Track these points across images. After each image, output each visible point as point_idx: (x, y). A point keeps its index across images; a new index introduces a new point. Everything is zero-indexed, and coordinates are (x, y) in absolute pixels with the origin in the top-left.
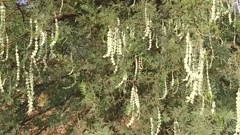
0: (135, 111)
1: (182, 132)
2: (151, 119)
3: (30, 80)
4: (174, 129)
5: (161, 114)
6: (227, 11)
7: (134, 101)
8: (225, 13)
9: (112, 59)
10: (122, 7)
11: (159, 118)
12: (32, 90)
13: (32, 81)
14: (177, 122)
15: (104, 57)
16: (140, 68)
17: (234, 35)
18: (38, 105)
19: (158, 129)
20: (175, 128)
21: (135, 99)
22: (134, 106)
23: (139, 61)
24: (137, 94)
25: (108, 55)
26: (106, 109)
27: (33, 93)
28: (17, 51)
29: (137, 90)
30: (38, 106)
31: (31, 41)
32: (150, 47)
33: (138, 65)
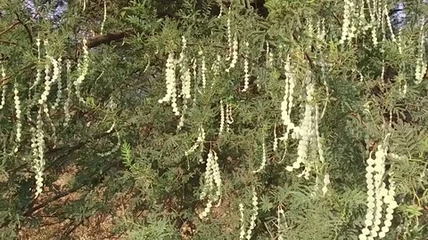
0: (214, 192)
1: (291, 228)
2: (241, 205)
3: (39, 140)
4: (277, 223)
5: (259, 198)
6: (369, 26)
7: (211, 176)
8: (366, 28)
9: (174, 105)
10: (198, 20)
11: (255, 203)
12: (42, 157)
13: (41, 142)
14: (282, 211)
15: (160, 101)
16: (228, 121)
17: (382, 66)
18: (55, 183)
19: (252, 223)
20: (279, 220)
21: (213, 172)
22: (211, 184)
23: (227, 111)
24: (217, 165)
25: (166, 99)
26: (167, 190)
27: (43, 163)
28: (16, 92)
29: (216, 158)
30: (54, 185)
31: (38, 75)
32: (246, 87)
33: (225, 116)
